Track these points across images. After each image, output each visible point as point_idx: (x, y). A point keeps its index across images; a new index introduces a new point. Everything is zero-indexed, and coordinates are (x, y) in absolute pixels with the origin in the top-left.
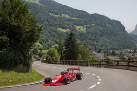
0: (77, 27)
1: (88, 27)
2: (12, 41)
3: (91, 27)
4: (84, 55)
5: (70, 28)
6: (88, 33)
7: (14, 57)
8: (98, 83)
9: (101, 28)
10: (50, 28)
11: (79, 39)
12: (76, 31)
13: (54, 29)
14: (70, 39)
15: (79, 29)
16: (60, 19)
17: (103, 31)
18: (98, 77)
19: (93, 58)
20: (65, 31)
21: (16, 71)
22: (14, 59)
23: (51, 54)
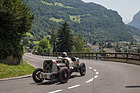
0: (71, 17)
1: (83, 17)
3: (86, 17)
4: (79, 47)
5: (63, 18)
6: (82, 23)
7: (3, 48)
8: (96, 77)
10: (42, 17)
11: (73, 30)
12: (70, 21)
13: (47, 19)
14: (64, 29)
15: (74, 19)
16: (52, 7)
17: (98, 22)
18: (95, 70)
20: (58, 21)
21: (5, 64)
23: (43, 45)
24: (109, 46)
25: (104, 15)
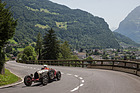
1: (69, 24)
3: (72, 24)
4: (65, 55)
5: (49, 24)
8: (81, 85)
10: (27, 23)
11: (59, 36)
12: (56, 27)
13: (32, 25)
15: (60, 26)
16: (38, 13)
17: (85, 29)
18: (81, 78)
20: (44, 27)
23: (28, 53)
24: (96, 54)
25: (91, 22)
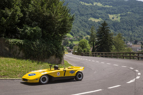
0: (111, 16)
1: (123, 16)
2: (45, 32)
3: (126, 15)
4: (118, 47)
5: (102, 18)
6: (122, 22)
7: (47, 48)
8: (138, 77)
9: (138, 16)
10: (81, 18)
11: (112, 29)
12: (109, 20)
13: (86, 19)
14: (103, 29)
15: (113, 18)
16: (91, 7)
17: (141, 20)
18: (137, 71)
19: (128, 50)
20: (97, 20)
21: (48, 63)
22: (46, 51)
23: (83, 46)
